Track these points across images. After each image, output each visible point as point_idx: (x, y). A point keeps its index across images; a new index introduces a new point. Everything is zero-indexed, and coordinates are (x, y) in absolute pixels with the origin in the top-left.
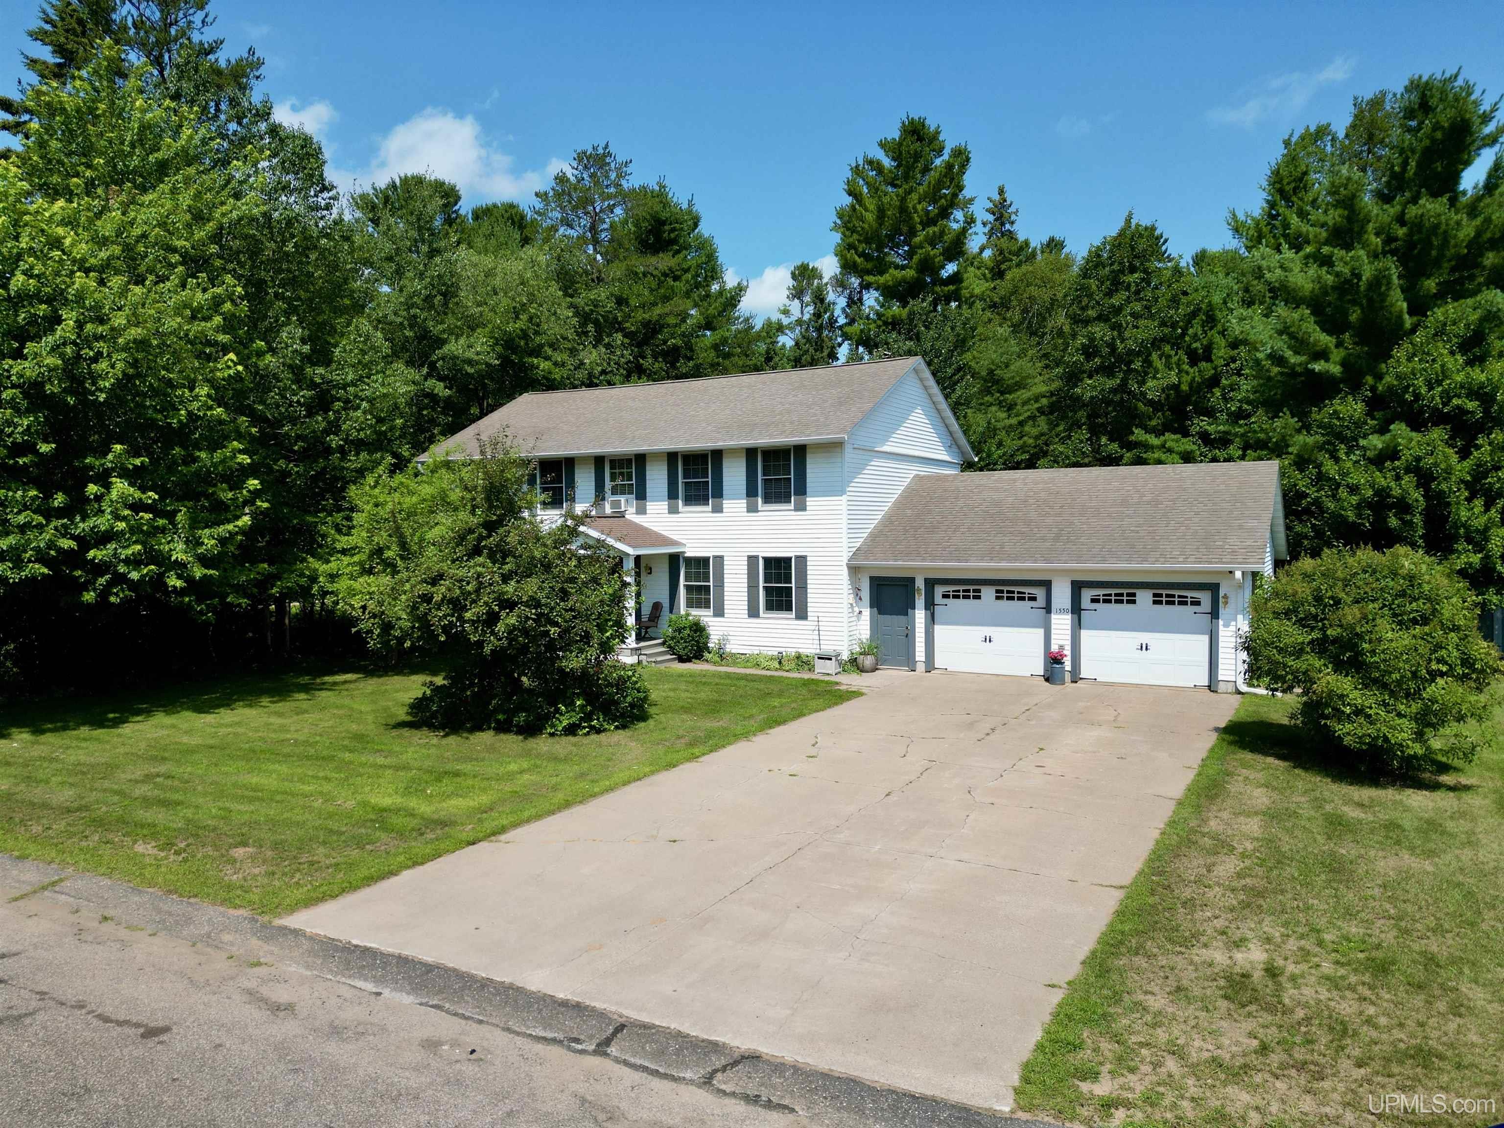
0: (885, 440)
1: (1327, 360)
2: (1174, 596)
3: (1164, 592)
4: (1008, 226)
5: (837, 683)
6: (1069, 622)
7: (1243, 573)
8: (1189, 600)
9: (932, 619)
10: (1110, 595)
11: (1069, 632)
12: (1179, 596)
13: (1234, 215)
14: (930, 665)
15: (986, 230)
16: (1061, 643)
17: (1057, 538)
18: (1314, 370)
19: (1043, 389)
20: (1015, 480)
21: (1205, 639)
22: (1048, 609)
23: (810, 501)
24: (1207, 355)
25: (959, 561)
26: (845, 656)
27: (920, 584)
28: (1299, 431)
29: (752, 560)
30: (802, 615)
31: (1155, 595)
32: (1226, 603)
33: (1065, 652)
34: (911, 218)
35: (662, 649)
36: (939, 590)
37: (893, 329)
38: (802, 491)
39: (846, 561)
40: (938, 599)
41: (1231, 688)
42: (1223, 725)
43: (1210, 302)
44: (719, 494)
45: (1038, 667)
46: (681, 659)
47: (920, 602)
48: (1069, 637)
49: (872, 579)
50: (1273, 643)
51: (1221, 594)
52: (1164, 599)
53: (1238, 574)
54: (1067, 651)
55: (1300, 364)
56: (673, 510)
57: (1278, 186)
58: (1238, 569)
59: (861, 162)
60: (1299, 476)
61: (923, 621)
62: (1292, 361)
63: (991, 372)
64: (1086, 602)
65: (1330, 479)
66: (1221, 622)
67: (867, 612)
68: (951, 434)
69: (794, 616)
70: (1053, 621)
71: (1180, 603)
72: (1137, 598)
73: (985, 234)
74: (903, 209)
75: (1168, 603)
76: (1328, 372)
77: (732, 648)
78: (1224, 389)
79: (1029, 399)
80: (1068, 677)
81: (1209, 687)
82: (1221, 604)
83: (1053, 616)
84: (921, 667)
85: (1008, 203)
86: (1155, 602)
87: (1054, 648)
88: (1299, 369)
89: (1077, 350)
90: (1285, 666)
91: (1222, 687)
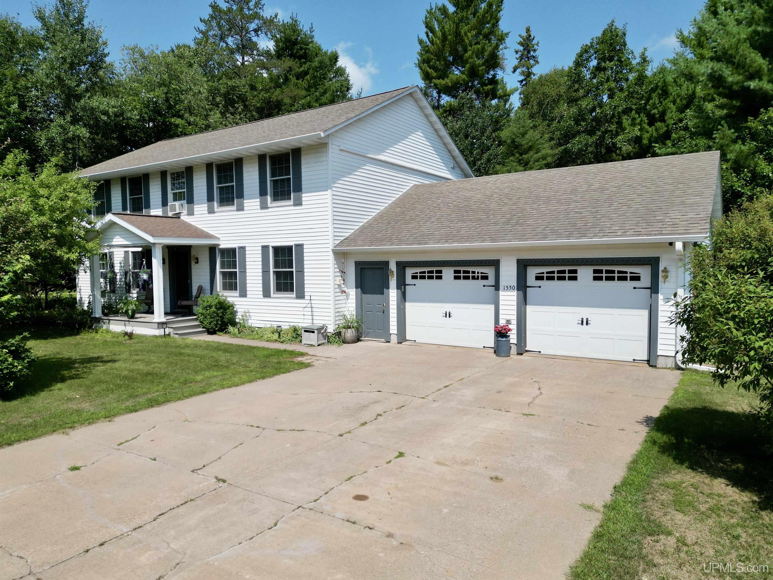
1: (761, 79)
2: (613, 272)
3: (604, 268)
4: (532, 53)
6: (515, 298)
7: (685, 245)
8: (629, 275)
9: (403, 297)
10: (553, 272)
11: (515, 308)
12: (619, 272)
14: (402, 338)
15: (518, 56)
16: (508, 317)
18: (749, 87)
21: (645, 313)
22: (497, 287)
23: (305, 197)
24: (662, 117)
26: (331, 329)
27: (393, 267)
29: (265, 248)
30: (301, 296)
31: (595, 271)
32: (666, 277)
33: (510, 327)
36: (409, 272)
38: (299, 189)
39: (331, 247)
40: (409, 280)
41: (670, 363)
42: (656, 414)
44: (241, 195)
45: (490, 341)
47: (393, 283)
48: (515, 312)
49: (357, 264)
51: (661, 268)
52: (604, 275)
53: (679, 246)
54: (513, 327)
56: (211, 211)
58: (678, 239)
61: (395, 299)
62: (730, 79)
64: (531, 280)
66: (661, 297)
67: (352, 292)
68: (454, 158)
69: (294, 296)
70: (501, 298)
71: (620, 279)
72: (579, 275)
75: (608, 279)
76: (761, 89)
80: (514, 350)
81: (648, 361)
82: (661, 279)
83: (501, 293)
84: (394, 339)
85: (532, 37)
86: (595, 278)
87: (502, 322)
91: (661, 362)
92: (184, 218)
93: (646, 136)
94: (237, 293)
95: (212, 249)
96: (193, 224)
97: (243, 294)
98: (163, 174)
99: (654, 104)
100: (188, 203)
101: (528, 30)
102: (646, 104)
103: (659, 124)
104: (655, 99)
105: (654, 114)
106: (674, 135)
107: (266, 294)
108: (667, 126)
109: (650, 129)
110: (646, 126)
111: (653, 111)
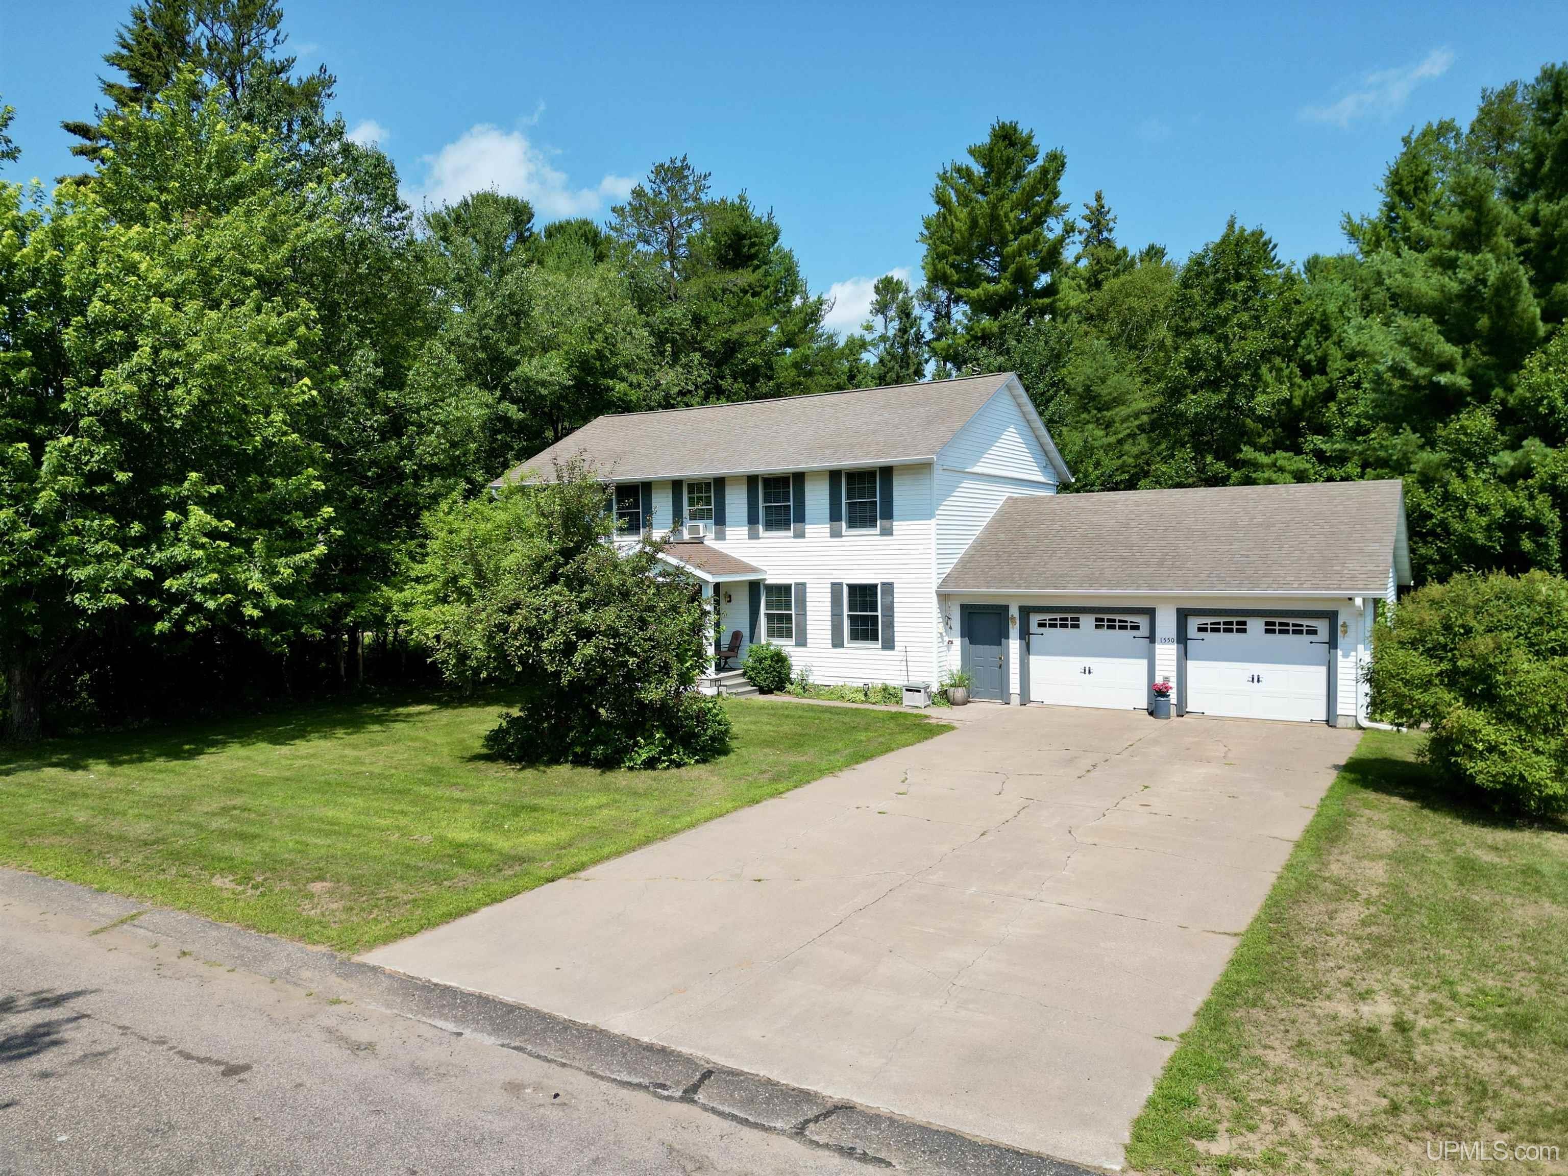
0: (976, 461)
1: (1453, 371)
2: (1288, 625)
3: (1277, 620)
4: (1105, 234)
5: (927, 717)
6: (1175, 652)
7: (1364, 600)
8: (1305, 629)
9: (1027, 649)
10: (1219, 623)
11: (1175, 663)
12: (1294, 625)
13: (1349, 218)
14: (1025, 698)
15: (1082, 238)
16: (1167, 674)
17: (1161, 564)
18: (1439, 382)
19: (1143, 405)
20: (1115, 502)
21: (1323, 670)
22: (1152, 638)
23: (897, 525)
24: (1322, 367)
25: (1056, 588)
26: (935, 688)
27: (1014, 612)
28: (1422, 447)
29: (836, 587)
30: (889, 645)
31: (1267, 624)
32: (1345, 632)
33: (1170, 684)
34: (1002, 226)
35: (743, 680)
36: (1035, 619)
37: (983, 344)
38: (888, 514)
39: (935, 588)
40: (1034, 627)
41: (1351, 723)
42: (1343, 762)
43: (1324, 311)
44: (801, 518)
45: (1142, 700)
46: (762, 691)
47: (1014, 631)
48: (1175, 668)
49: (963, 607)
50: (1398, 674)
51: (1340, 622)
52: (1277, 628)
53: (1359, 601)
54: (1173, 683)
55: (1424, 377)
56: (753, 536)
57: (1397, 187)
58: (1358, 595)
59: (949, 168)
60: (1424, 496)
61: (1018, 651)
62: (1416, 373)
63: (1088, 388)
64: (1192, 631)
65: (1457, 499)
66: (1340, 652)
67: (957, 642)
68: (1046, 453)
69: (880, 646)
70: (1157, 651)
71: (1295, 632)
72: (1248, 627)
73: (1081, 242)
74: (994, 218)
75: (1281, 632)
76: (1454, 384)
77: (815, 679)
78: (1340, 404)
79: (1129, 416)
80: (1173, 711)
81: (1327, 721)
82: (1340, 633)
83: (1157, 646)
84: (1015, 700)
85: (1106, 209)
86: (1267, 631)
87: (1159, 680)
88: (1423, 382)
89: (1180, 364)
90: (1412, 699)
91: (1341, 722)
92: (710, 541)
93: (1298, 393)
94: (792, 642)
95: (754, 587)
96: (725, 551)
97: (802, 642)
98: (677, 485)
99: (1309, 345)
100: (716, 524)
101: (1099, 198)
102: (1296, 345)
103: (1317, 378)
104: (1310, 339)
105: (1310, 361)
106: (1340, 396)
107: (837, 642)
108: (1330, 382)
109: (1305, 384)
110: (1298, 380)
111: (1308, 357)
